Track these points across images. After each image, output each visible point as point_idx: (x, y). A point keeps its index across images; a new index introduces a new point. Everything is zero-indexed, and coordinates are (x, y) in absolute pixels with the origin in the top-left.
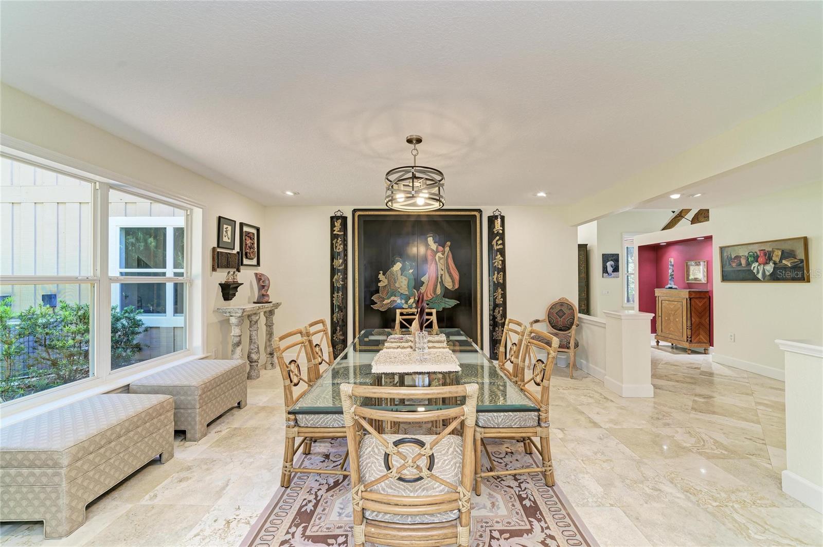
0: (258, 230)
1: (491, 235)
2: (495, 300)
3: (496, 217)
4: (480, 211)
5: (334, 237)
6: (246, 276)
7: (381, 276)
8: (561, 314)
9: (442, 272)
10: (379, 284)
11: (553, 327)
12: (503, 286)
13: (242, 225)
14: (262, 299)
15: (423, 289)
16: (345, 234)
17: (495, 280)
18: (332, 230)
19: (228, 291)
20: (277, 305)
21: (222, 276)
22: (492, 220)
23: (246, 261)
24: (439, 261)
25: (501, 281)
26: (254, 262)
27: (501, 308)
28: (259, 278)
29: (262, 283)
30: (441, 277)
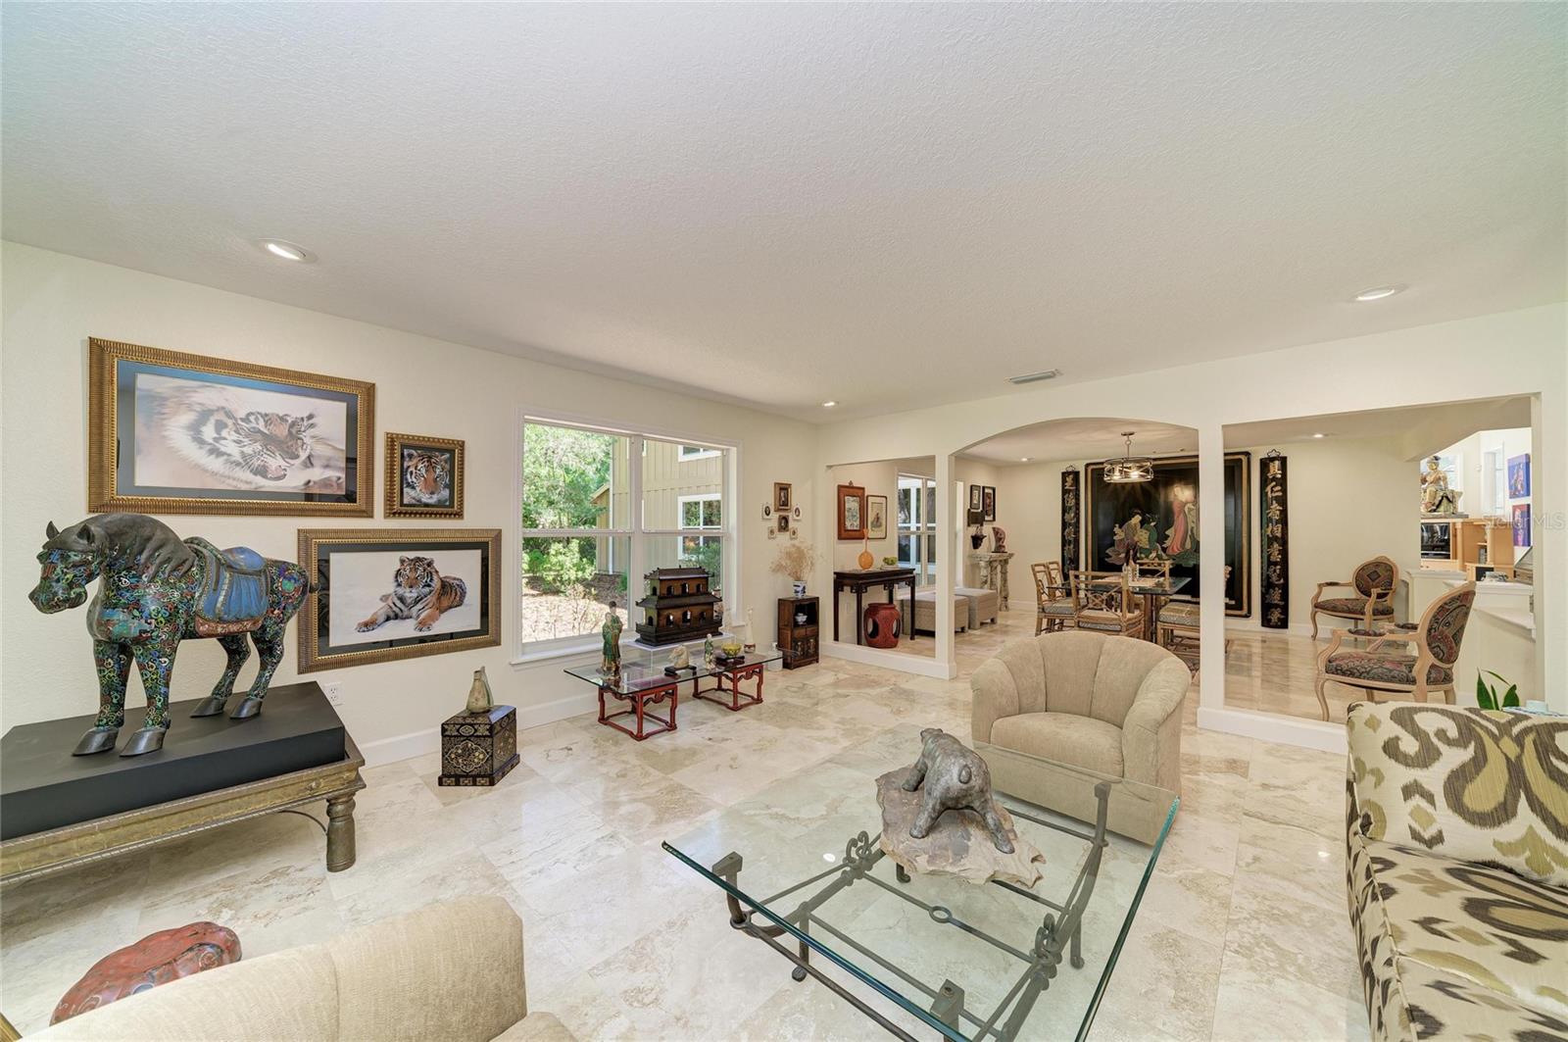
0: (994, 490)
1: (1264, 481)
2: (1269, 556)
3: (1272, 459)
4: (1247, 454)
5: (1065, 492)
6: (987, 530)
7: (1117, 529)
8: (1374, 576)
9: (1193, 525)
10: (1115, 538)
11: (1362, 592)
12: (1284, 541)
13: (984, 488)
14: (999, 549)
15: (1168, 543)
16: (1078, 490)
17: (1269, 533)
18: (1063, 486)
19: (977, 541)
20: (1011, 555)
21: (973, 530)
22: (1265, 464)
23: (987, 518)
24: (1189, 512)
25: (1279, 535)
26: (991, 518)
27: (1278, 567)
28: (996, 531)
29: (999, 535)
30: (1192, 531)
